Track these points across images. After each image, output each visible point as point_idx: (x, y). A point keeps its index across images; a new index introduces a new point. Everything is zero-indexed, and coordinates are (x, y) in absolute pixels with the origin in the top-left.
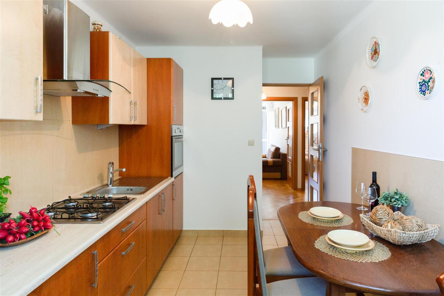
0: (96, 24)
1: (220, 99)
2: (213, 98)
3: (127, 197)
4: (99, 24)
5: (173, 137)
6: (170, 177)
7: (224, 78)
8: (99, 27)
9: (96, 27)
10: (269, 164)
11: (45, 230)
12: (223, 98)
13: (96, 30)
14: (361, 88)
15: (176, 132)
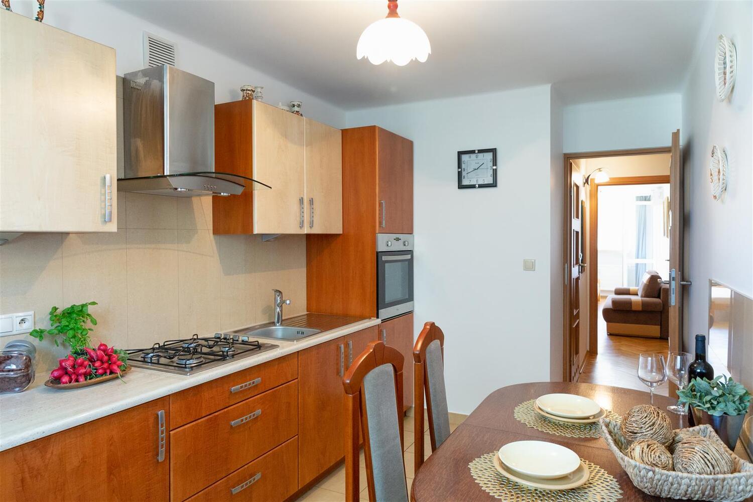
0: (244, 90)
1: (473, 187)
2: (461, 187)
3: (259, 342)
4: (249, 89)
5: (379, 253)
6: (375, 318)
7: (478, 150)
8: (249, 93)
9: (245, 95)
10: (634, 308)
11: (110, 375)
12: (477, 186)
13: (245, 98)
14: (713, 151)
15: (388, 245)
